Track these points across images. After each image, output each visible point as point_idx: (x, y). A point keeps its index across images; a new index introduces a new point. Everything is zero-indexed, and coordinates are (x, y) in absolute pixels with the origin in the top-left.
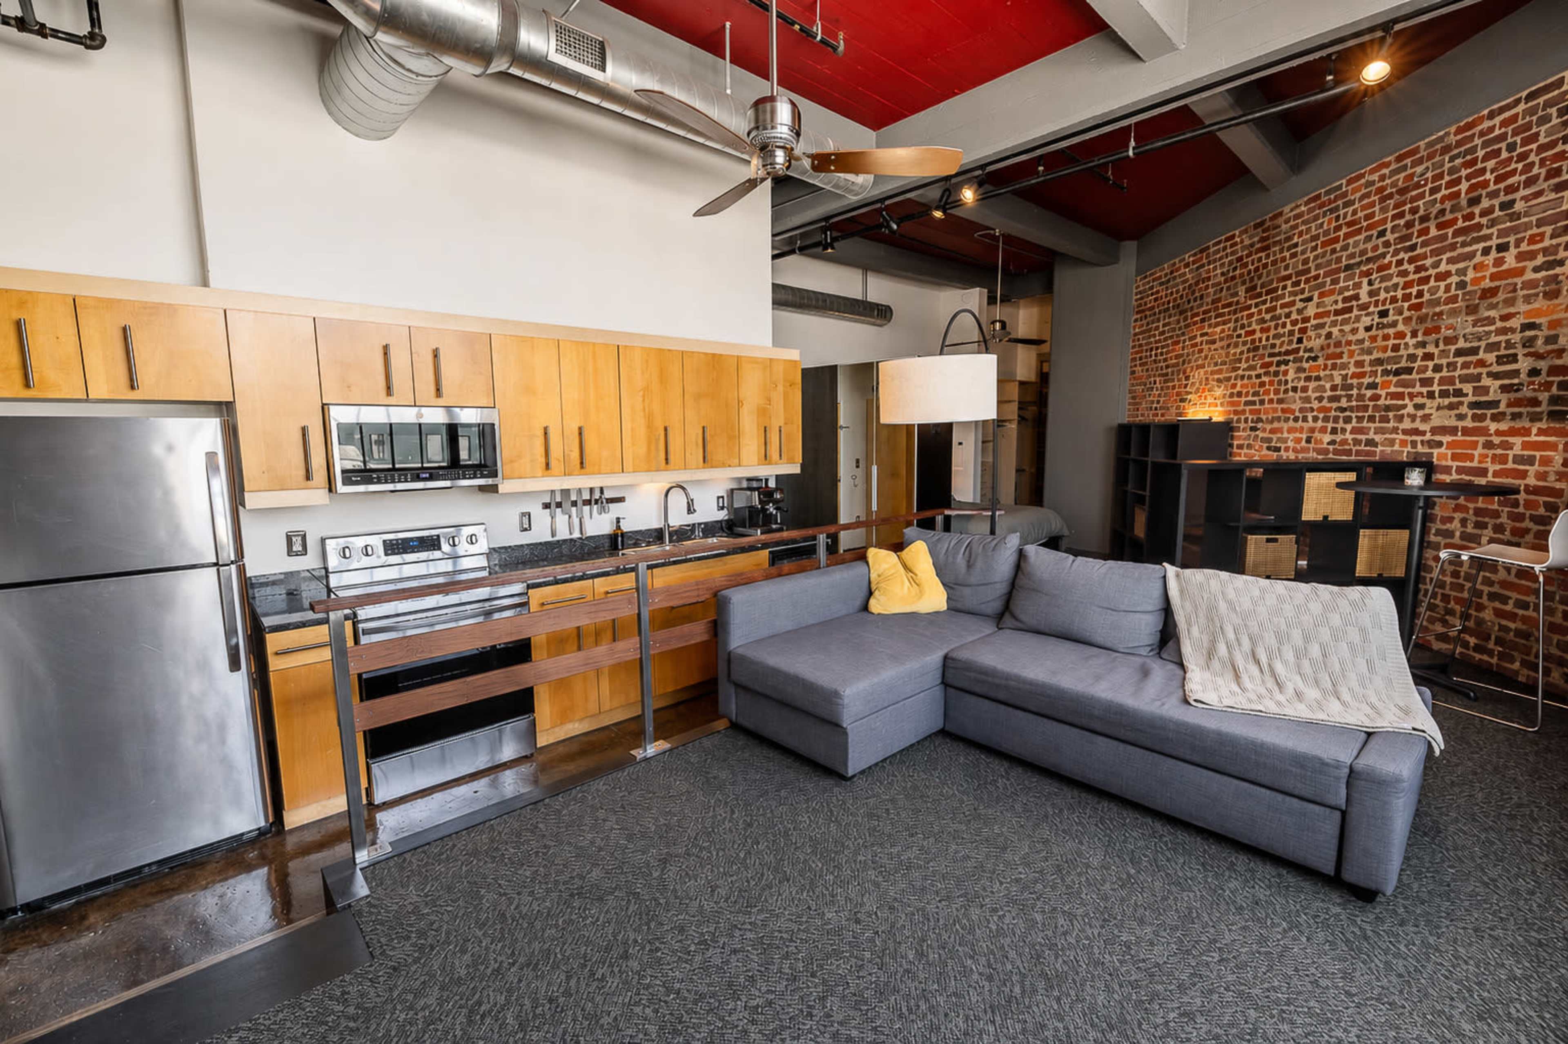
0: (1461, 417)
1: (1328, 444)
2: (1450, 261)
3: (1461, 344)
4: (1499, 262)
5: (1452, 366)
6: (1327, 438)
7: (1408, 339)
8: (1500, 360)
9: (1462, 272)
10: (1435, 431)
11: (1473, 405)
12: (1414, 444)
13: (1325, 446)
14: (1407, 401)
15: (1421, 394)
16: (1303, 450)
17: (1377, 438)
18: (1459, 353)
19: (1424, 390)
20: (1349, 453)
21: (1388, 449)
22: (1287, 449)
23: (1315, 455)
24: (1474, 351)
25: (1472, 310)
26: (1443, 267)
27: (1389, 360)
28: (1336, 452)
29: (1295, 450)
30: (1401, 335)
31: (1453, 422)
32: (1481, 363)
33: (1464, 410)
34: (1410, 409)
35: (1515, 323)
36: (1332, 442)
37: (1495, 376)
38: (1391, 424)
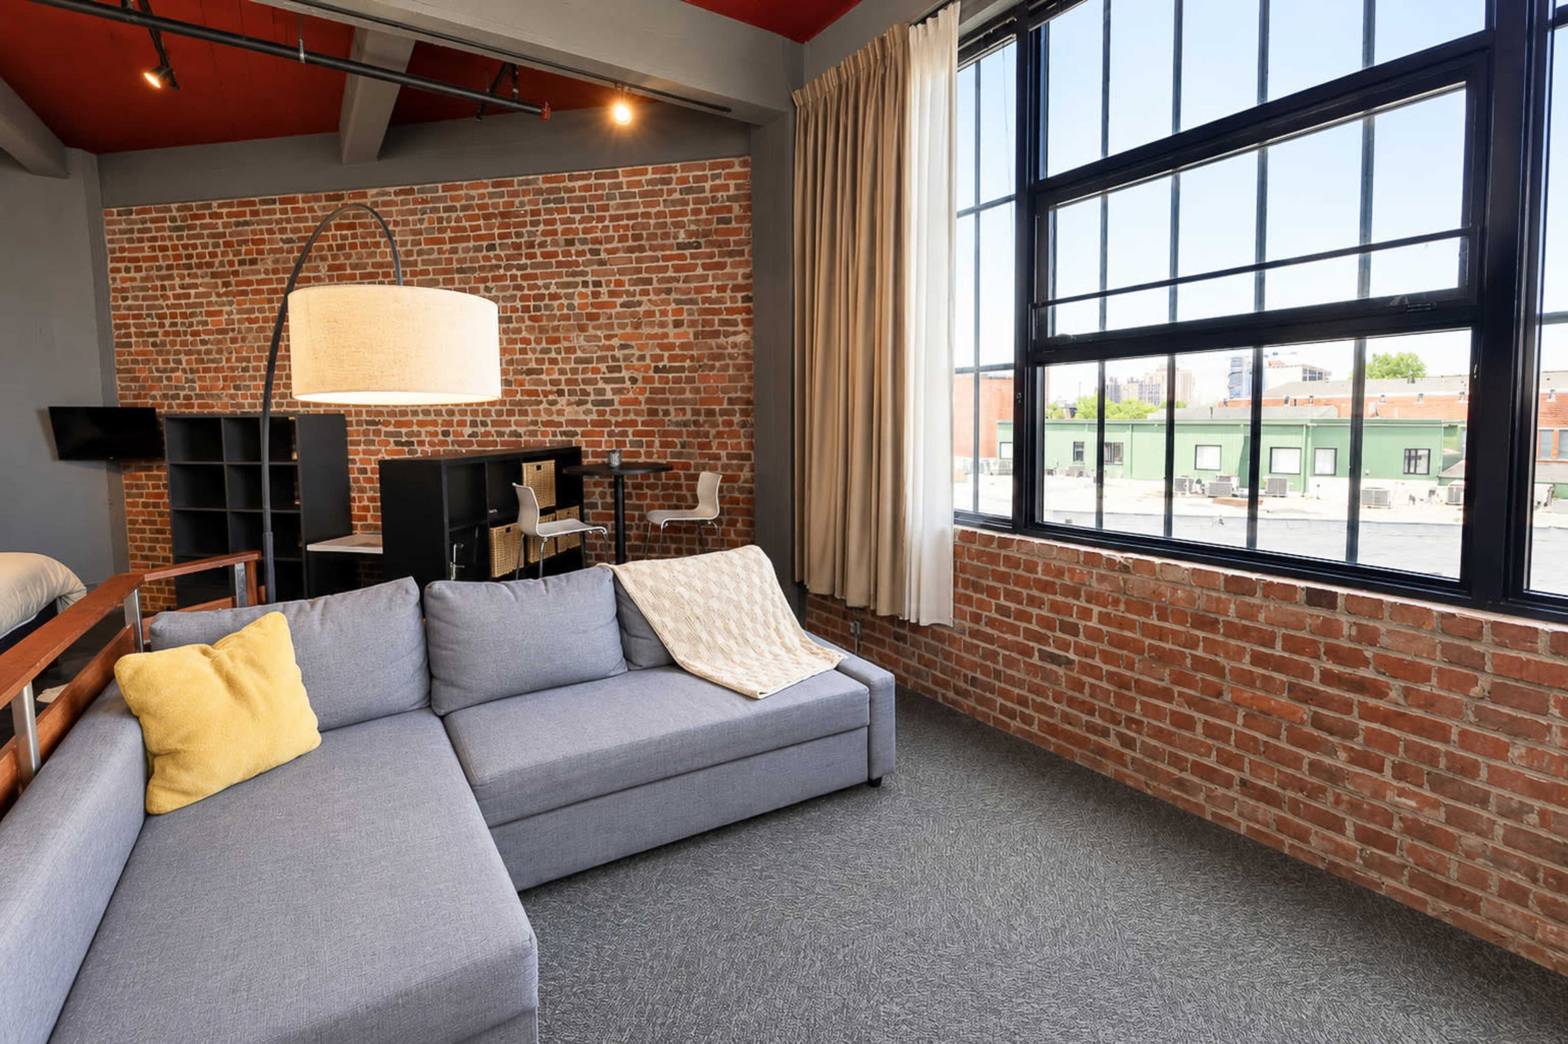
0: (588, 412)
1: (469, 436)
2: (559, 285)
3: (579, 354)
4: (596, 295)
5: (574, 371)
6: (468, 430)
7: (533, 345)
8: (611, 369)
9: (570, 296)
10: (570, 422)
11: (595, 403)
12: (554, 434)
13: (466, 438)
14: (541, 397)
15: (551, 392)
16: (443, 443)
17: (521, 430)
18: (579, 361)
19: (555, 389)
20: (495, 443)
21: (532, 439)
22: (421, 443)
23: (456, 447)
24: (588, 361)
25: (582, 328)
26: (553, 289)
27: (519, 362)
28: (480, 444)
29: (431, 444)
30: (526, 341)
31: (582, 417)
32: (596, 371)
33: (589, 406)
34: (544, 405)
35: (615, 342)
36: (473, 435)
37: (607, 381)
38: (530, 418)
